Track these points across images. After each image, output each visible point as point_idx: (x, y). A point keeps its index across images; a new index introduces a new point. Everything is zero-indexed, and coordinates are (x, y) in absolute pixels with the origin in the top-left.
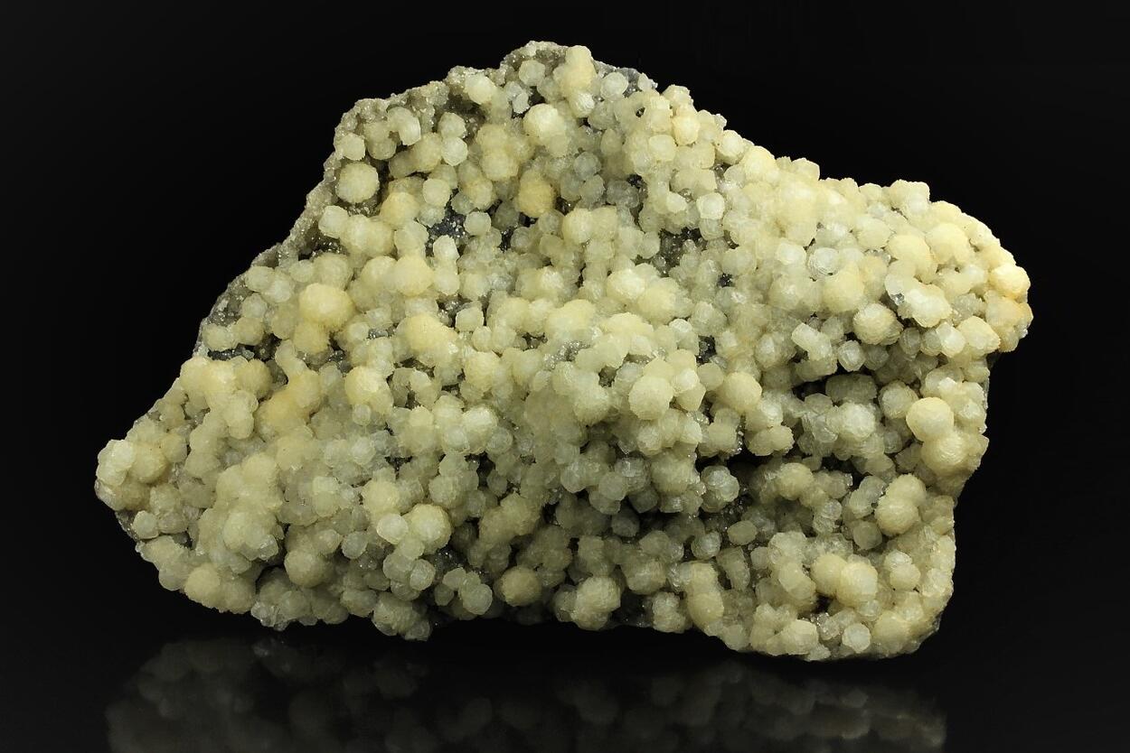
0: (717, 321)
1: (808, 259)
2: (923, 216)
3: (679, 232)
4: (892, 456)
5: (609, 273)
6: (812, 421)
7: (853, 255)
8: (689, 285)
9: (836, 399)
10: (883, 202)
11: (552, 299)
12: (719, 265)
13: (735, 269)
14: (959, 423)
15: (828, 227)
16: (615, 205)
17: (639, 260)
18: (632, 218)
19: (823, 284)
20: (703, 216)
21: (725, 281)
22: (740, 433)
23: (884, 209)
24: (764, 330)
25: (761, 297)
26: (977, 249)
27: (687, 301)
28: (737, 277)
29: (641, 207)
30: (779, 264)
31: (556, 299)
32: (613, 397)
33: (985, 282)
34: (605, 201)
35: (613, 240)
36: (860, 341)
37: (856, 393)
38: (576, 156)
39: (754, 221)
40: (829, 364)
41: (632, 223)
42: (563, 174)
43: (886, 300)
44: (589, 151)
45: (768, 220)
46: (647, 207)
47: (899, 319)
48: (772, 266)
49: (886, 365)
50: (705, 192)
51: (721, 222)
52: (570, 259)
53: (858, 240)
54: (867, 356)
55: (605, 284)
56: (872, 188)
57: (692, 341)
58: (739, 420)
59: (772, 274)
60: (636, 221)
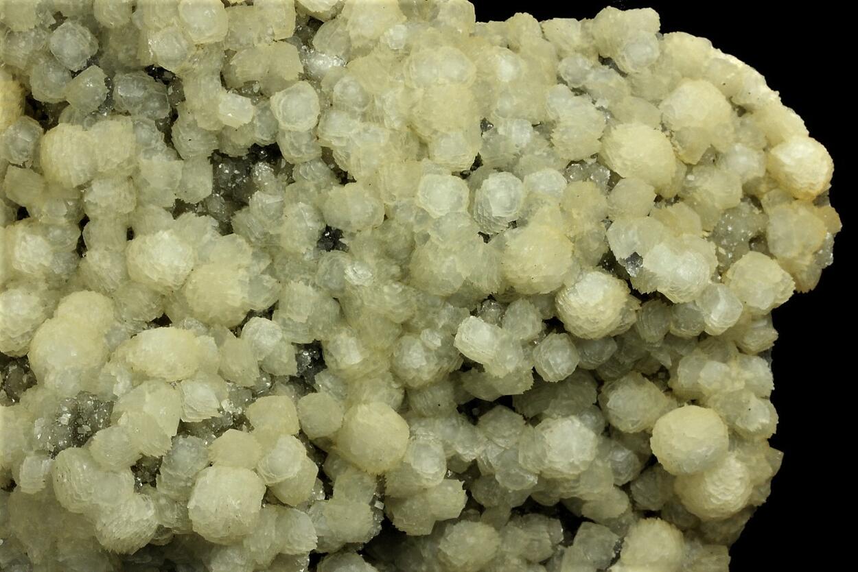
0: (325, 318)
1: (472, 199)
2: (652, 68)
3: (244, 155)
4: (626, 488)
5: (130, 235)
6: (493, 462)
7: (548, 180)
8: (269, 248)
9: (531, 413)
10: (584, 52)
11: (35, 288)
12: (320, 213)
13: (348, 223)
14: (737, 437)
15: (501, 131)
16: (127, 114)
17: (179, 209)
18: (160, 136)
19: (501, 247)
20: (284, 125)
21: (331, 239)
22: (378, 505)
23: (586, 64)
24: (406, 327)
25: (395, 270)
26: (742, 111)
27: (269, 281)
28: (352, 235)
29: (174, 116)
30: (424, 217)
31: (43, 286)
32: (160, 511)
33: (761, 174)
34: (110, 106)
35: (131, 177)
36: (569, 333)
37: (564, 403)
38: (54, 27)
39: (374, 127)
40: (520, 380)
41: (160, 144)
42: (31, 61)
43: (609, 263)
44: (74, 18)
45: (397, 125)
46: (185, 118)
47: (635, 293)
48: (412, 220)
49: (613, 359)
50: (284, 85)
51: (315, 135)
52: (58, 214)
53: (552, 145)
54: (583, 356)
55: (124, 257)
56: (564, 28)
57: (285, 359)
58: (373, 485)
59: (413, 234)
60: (168, 139)
